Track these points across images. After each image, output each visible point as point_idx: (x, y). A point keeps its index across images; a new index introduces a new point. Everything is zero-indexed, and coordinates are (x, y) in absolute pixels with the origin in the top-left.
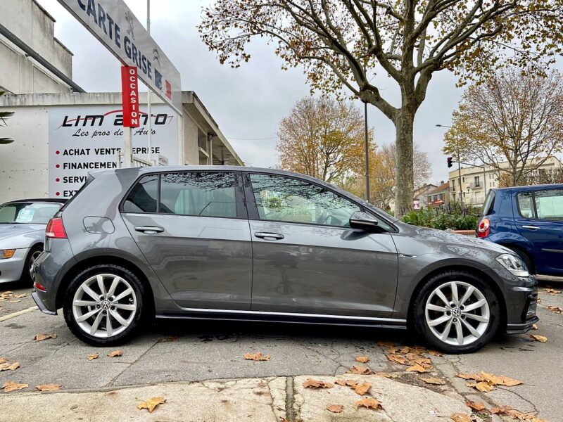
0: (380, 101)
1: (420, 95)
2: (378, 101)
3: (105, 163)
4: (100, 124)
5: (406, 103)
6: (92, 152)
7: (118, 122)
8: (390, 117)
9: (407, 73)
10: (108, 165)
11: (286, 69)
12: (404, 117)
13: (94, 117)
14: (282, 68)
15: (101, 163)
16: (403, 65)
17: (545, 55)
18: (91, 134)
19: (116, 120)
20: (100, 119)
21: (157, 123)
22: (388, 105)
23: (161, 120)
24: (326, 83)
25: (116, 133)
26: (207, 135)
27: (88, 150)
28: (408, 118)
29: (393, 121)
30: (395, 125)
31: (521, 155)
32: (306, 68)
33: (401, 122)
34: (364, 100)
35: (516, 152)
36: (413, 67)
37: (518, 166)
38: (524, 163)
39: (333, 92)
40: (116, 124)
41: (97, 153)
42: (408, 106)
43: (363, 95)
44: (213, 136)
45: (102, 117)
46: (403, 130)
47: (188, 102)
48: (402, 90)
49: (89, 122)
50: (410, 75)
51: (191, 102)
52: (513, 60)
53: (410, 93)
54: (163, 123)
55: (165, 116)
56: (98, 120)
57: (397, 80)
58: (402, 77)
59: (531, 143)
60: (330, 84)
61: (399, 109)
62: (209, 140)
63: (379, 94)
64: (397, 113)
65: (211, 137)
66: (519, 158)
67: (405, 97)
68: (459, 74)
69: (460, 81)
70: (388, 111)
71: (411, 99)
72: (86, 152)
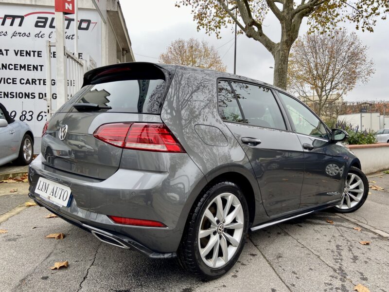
0: (262, 36)
1: (295, 34)
2: (261, 36)
3: (25, 65)
4: (20, 25)
5: (285, 38)
6: (11, 53)
7: (39, 24)
8: (270, 50)
9: (288, 14)
10: (28, 68)
11: (179, 6)
12: (283, 50)
13: (14, 17)
14: (176, 5)
15: (21, 65)
16: (285, 7)
17: (374, 15)
18: (10, 34)
19: (37, 22)
20: (20, 19)
21: (80, 28)
22: (269, 40)
23: (84, 25)
24: (209, 22)
25: (37, 35)
26: (122, 50)
27: (7, 51)
28: (286, 51)
29: (272, 53)
30: (274, 57)
31: (326, 90)
32: (194, 7)
33: (280, 54)
34: (249, 34)
35: (322, 90)
36: (293, 9)
37: (323, 98)
38: (327, 97)
39: (214, 30)
40: (36, 26)
41: (16, 54)
42: (286, 42)
43: (248, 30)
44: (127, 52)
45: (22, 18)
46: (281, 60)
47: (112, 10)
48: (283, 28)
49: (8, 21)
50: (290, 15)
51: (116, 10)
52: (350, 16)
53: (289, 31)
54: (87, 29)
55: (89, 22)
56: (17, 21)
57: (279, 19)
58: (284, 16)
59: (333, 83)
60: (213, 23)
61: (278, 44)
62: (123, 55)
63: (262, 31)
64: (276, 47)
65: (125, 52)
66: (324, 93)
67: (285, 34)
68: (310, 23)
69: (310, 30)
70: (269, 45)
71: (289, 35)
72: (4, 52)
